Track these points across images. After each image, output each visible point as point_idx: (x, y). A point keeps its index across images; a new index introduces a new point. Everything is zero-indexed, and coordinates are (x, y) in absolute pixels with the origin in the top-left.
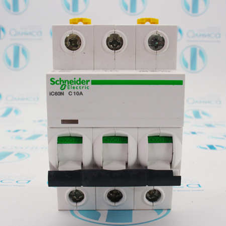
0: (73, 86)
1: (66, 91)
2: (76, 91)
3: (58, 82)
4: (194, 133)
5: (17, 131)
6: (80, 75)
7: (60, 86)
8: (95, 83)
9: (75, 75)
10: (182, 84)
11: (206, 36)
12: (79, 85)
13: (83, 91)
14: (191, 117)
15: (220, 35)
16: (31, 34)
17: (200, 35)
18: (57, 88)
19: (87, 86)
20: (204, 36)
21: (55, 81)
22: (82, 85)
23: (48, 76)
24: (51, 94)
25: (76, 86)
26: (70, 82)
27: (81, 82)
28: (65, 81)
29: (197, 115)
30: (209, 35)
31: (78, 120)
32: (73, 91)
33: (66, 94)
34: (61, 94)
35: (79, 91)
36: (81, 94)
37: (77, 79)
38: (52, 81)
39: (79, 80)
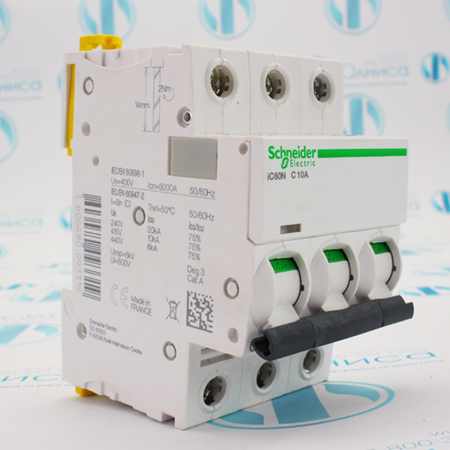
0: (297, 160)
1: (288, 171)
2: (300, 169)
3: (279, 154)
5: (15, 287)
6: (306, 141)
7: (281, 160)
8: (323, 154)
9: (299, 141)
10: (405, 154)
12: (303, 160)
13: (309, 169)
15: (406, 69)
16: (18, 87)
19: (313, 160)
21: (274, 151)
22: (307, 159)
24: (269, 177)
25: (300, 160)
26: (294, 154)
27: (306, 153)
28: (288, 151)
30: (385, 72)
32: (297, 169)
33: (288, 175)
34: (283, 176)
35: (304, 169)
36: (306, 175)
37: (302, 148)
38: (271, 152)
39: (304, 150)
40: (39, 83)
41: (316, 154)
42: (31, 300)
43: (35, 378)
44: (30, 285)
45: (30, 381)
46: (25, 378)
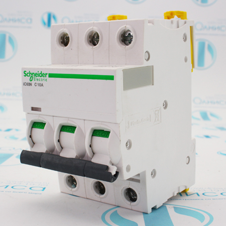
0: (37, 78)
1: (33, 82)
2: (39, 82)
4: (207, 137)
5: (8, 130)
6: (42, 69)
7: (29, 77)
8: (51, 76)
9: (38, 69)
10: (113, 79)
11: (215, 29)
12: (41, 78)
13: (44, 82)
14: (198, 119)
16: (19, 20)
17: (210, 28)
18: (27, 80)
19: (46, 78)
20: (214, 28)
21: (26, 73)
22: (42, 78)
23: (23, 69)
24: (24, 84)
25: (39, 78)
26: (36, 75)
27: (42, 75)
28: (33, 73)
29: (205, 116)
30: (219, 28)
31: (40, 108)
32: (37, 82)
33: (33, 84)
34: (30, 84)
35: (41, 82)
36: (42, 85)
37: (40, 72)
38: (25, 73)
39: (41, 73)
40: (31, 20)
41: (47, 76)
42: (16, 139)
43: (12, 187)
44: (17, 130)
45: (9, 188)
46: (7, 187)
